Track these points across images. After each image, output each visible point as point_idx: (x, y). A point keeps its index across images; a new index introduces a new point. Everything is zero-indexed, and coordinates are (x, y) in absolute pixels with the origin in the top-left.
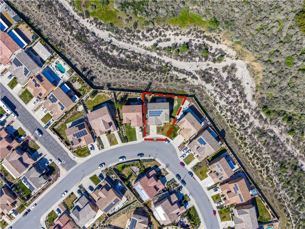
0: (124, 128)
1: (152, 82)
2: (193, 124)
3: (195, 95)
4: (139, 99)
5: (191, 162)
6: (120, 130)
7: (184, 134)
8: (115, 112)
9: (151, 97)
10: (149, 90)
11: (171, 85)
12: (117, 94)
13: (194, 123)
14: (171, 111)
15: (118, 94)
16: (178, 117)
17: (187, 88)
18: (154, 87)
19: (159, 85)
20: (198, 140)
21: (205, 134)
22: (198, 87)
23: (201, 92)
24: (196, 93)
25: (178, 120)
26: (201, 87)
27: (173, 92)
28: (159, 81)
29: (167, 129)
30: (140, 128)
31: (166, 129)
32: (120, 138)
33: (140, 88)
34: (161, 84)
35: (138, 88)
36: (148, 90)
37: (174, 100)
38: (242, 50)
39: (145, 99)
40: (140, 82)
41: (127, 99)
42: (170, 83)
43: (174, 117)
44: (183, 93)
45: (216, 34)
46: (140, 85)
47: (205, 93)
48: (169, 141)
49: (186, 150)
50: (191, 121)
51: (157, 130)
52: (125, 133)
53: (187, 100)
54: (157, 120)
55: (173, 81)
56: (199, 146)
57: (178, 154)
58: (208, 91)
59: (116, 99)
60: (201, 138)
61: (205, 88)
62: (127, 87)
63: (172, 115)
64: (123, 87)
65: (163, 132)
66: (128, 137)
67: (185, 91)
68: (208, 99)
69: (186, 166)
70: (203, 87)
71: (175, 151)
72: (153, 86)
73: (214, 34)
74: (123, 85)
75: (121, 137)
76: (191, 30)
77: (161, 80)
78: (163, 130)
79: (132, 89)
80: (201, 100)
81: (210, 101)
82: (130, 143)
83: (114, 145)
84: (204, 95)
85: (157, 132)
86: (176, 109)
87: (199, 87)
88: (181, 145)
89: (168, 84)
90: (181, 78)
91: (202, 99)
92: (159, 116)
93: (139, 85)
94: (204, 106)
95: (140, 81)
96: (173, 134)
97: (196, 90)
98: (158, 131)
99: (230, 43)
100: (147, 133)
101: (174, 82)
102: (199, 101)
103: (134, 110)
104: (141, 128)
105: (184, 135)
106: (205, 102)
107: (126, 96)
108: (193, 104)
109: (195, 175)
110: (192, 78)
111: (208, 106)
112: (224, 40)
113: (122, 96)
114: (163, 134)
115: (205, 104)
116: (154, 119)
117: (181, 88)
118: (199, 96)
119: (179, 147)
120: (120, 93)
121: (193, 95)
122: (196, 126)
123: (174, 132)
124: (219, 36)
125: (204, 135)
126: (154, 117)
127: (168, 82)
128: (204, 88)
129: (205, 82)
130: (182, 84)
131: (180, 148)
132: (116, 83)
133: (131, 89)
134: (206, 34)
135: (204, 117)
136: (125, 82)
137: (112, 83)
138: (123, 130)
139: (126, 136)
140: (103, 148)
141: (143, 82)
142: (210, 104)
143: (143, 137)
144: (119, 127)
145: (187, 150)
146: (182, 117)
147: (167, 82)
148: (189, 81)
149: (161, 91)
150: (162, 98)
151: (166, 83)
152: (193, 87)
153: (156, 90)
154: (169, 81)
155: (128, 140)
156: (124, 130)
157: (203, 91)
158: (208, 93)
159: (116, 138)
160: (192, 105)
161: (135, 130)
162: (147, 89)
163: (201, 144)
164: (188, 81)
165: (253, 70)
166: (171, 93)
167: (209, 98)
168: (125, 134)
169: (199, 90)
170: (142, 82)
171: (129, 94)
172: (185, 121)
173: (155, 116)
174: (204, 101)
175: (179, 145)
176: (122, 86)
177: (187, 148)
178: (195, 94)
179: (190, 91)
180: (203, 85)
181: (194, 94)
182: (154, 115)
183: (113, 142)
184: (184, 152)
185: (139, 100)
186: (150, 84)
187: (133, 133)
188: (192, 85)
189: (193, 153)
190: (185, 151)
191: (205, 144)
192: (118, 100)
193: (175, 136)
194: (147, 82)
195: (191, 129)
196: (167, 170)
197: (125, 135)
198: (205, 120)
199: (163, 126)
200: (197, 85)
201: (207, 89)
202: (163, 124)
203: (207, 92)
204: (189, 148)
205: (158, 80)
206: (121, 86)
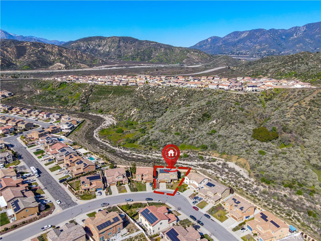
5: (204, 206)
6: (131, 184)
20: (207, 185)
29: (176, 186)
32: (130, 188)
38: (227, 157)
45: (206, 152)
51: (166, 186)
57: (189, 201)
60: (209, 183)
65: (173, 188)
66: (138, 189)
69: (200, 210)
73: (205, 152)
76: (189, 151)
78: (172, 186)
82: (139, 192)
83: (123, 192)
85: (167, 188)
88: (191, 195)
96: (182, 189)
99: (218, 155)
109: (212, 217)
112: (213, 154)
124: (209, 153)
131: (191, 198)
134: (200, 152)
138: (134, 185)
140: (111, 194)
143: (153, 190)
159: (126, 189)
161: (145, 185)
163: (211, 187)
165: (241, 164)
175: (189, 196)
187: (143, 186)
191: (214, 186)
193: (184, 190)
196: (179, 212)
197: (136, 187)
199: (172, 184)
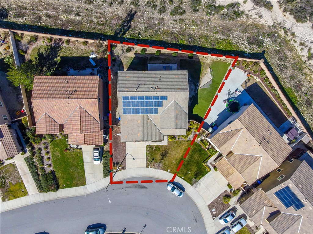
0: (46, 148)
1: (136, 12)
2: (264, 142)
3: (266, 55)
4: (93, 59)
6: (33, 154)
7: (230, 171)
8: (18, 98)
9: (131, 55)
10: (127, 35)
11: (194, 23)
12: (25, 41)
13: (267, 139)
14: (193, 100)
15: (30, 42)
16: (212, 118)
17: (241, 34)
18: (142, 26)
19: (157, 22)
20: (277, 194)
21: (301, 175)
22: (271, 33)
23: (280, 46)
24: (267, 48)
25: (212, 126)
26: (282, 33)
27: (201, 44)
28: (157, 9)
29: (176, 154)
30: (95, 149)
31: (174, 152)
32: (33, 177)
33: (100, 27)
34: (163, 19)
35: (94, 29)
36: (124, 33)
37: (201, 65)
39: (114, 60)
40: (99, 11)
41: (58, 59)
42: (189, 15)
43: (199, 119)
44: (229, 48)
46: (100, 18)
47: (292, 49)
48: (181, 188)
49: (233, 216)
50: (259, 134)
51: (147, 154)
52: (50, 162)
53: (242, 68)
54: (147, 125)
55: (200, 10)
56: (275, 210)
57: (207, 226)
58: (302, 44)
59: (22, 58)
60: (287, 188)
61: (293, 34)
62: (59, 22)
63: (195, 111)
64: (46, 22)
65: (167, 161)
66: (59, 175)
67: (234, 41)
68: (301, 69)
70: (285, 32)
71: (198, 219)
72: (141, 23)
74: (48, 16)
75: (36, 176)
77: (164, 7)
78: (164, 155)
79: (75, 29)
80: (281, 70)
81: (305, 74)
82: (63, 193)
83: (16, 197)
84: (289, 54)
85: (148, 161)
86: (205, 93)
87: (276, 32)
88: (216, 200)
89: (183, 20)
90: (222, 4)
91: (283, 68)
92: (156, 112)
93: (96, 17)
94: (290, 89)
95: (99, 7)
96: (194, 168)
97: (267, 41)
98: (150, 160)
100: (117, 164)
101: (202, 15)
102: (277, 71)
103: (71, 90)
104: (97, 149)
105: (230, 174)
106: (292, 77)
107: (55, 49)
108: (258, 80)
110: (256, 5)
111: (299, 87)
113: (43, 51)
114: (165, 168)
115: (292, 83)
116: (140, 121)
117: (223, 33)
118: (276, 58)
119: (211, 206)
120: (36, 39)
121: (258, 53)
122: (272, 150)
123: (198, 163)
125: (299, 177)
126: (138, 118)
127: (184, 12)
128: (289, 34)
129: (295, 18)
130: (227, 21)
131: (214, 210)
132: (26, 8)
133: (70, 27)
135: (290, 119)
136: (54, 8)
137: (12, 9)
138: (44, 152)
139: (53, 173)
141: (110, 10)
142: (306, 84)
143: (105, 176)
144: (31, 145)
145: (236, 216)
146: (223, 119)
147: (182, 14)
148: (247, 12)
149: (163, 39)
150: (165, 59)
151: (178, 17)
152: (259, 32)
153: (149, 35)
154: (187, 12)
155: (61, 182)
156: (48, 153)
157: (287, 43)
158: (302, 49)
159: (20, 178)
160: (256, 85)
161: (81, 154)
162: (121, 30)
163: (287, 206)
164: (243, 13)
166: (192, 44)
167: (304, 66)
168: (50, 165)
169: (275, 41)
170: (108, 10)
171: (65, 45)
172: (238, 131)
173: (142, 113)
174: (290, 72)
175: (212, 201)
176: (44, 18)
177: (234, 210)
178: (264, 52)
179: (251, 43)
180: (287, 25)
181: (260, 50)
182: (138, 110)
183: (12, 188)
184: (226, 221)
185: (94, 64)
186: (131, 16)
187: (75, 162)
188: (256, 26)
189: (252, 224)
190: (228, 219)
191: (299, 205)
192: (30, 61)
193: (200, 173)
194: (120, 11)
195: (256, 159)
197: (51, 168)
198: (293, 131)
199: (165, 143)
200: (269, 27)
201: (298, 40)
202: (166, 138)
203: (299, 49)
204: (240, 211)
205: (155, 6)
206: (39, 18)
